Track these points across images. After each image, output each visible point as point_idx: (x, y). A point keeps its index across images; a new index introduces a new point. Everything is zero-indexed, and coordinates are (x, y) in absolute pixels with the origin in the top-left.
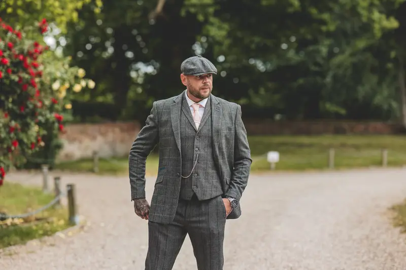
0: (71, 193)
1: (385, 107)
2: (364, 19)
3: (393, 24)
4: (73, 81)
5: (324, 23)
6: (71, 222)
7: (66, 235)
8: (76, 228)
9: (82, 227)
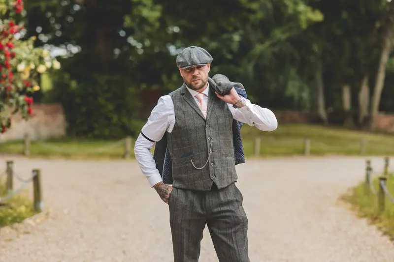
0: (36, 179)
1: (296, 98)
2: (290, 11)
3: (318, 17)
4: (37, 63)
5: (253, 12)
6: (36, 208)
7: (34, 221)
8: (42, 215)
9: (47, 214)
